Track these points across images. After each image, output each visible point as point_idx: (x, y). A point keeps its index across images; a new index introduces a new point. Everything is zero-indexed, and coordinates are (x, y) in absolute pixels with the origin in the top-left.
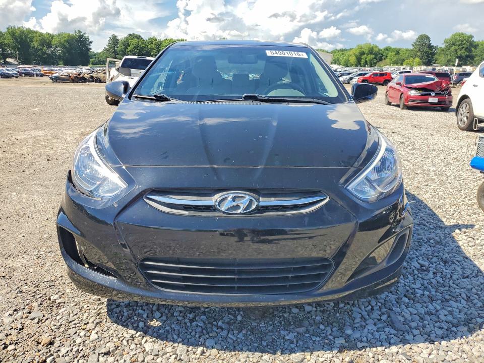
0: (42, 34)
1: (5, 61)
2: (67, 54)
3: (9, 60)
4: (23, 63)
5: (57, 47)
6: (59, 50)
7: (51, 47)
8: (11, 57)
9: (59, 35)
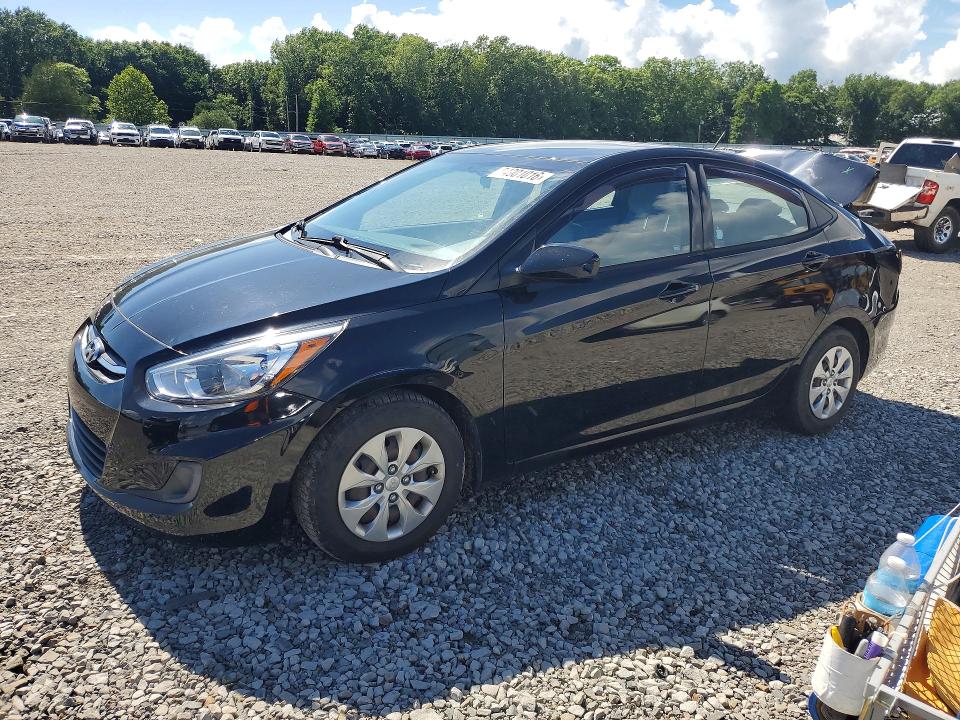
0: (911, 87)
1: (827, 139)
2: (951, 126)
3: (834, 138)
4: (855, 144)
5: (934, 111)
6: (936, 117)
7: (923, 112)
8: (838, 133)
9: (947, 85)
